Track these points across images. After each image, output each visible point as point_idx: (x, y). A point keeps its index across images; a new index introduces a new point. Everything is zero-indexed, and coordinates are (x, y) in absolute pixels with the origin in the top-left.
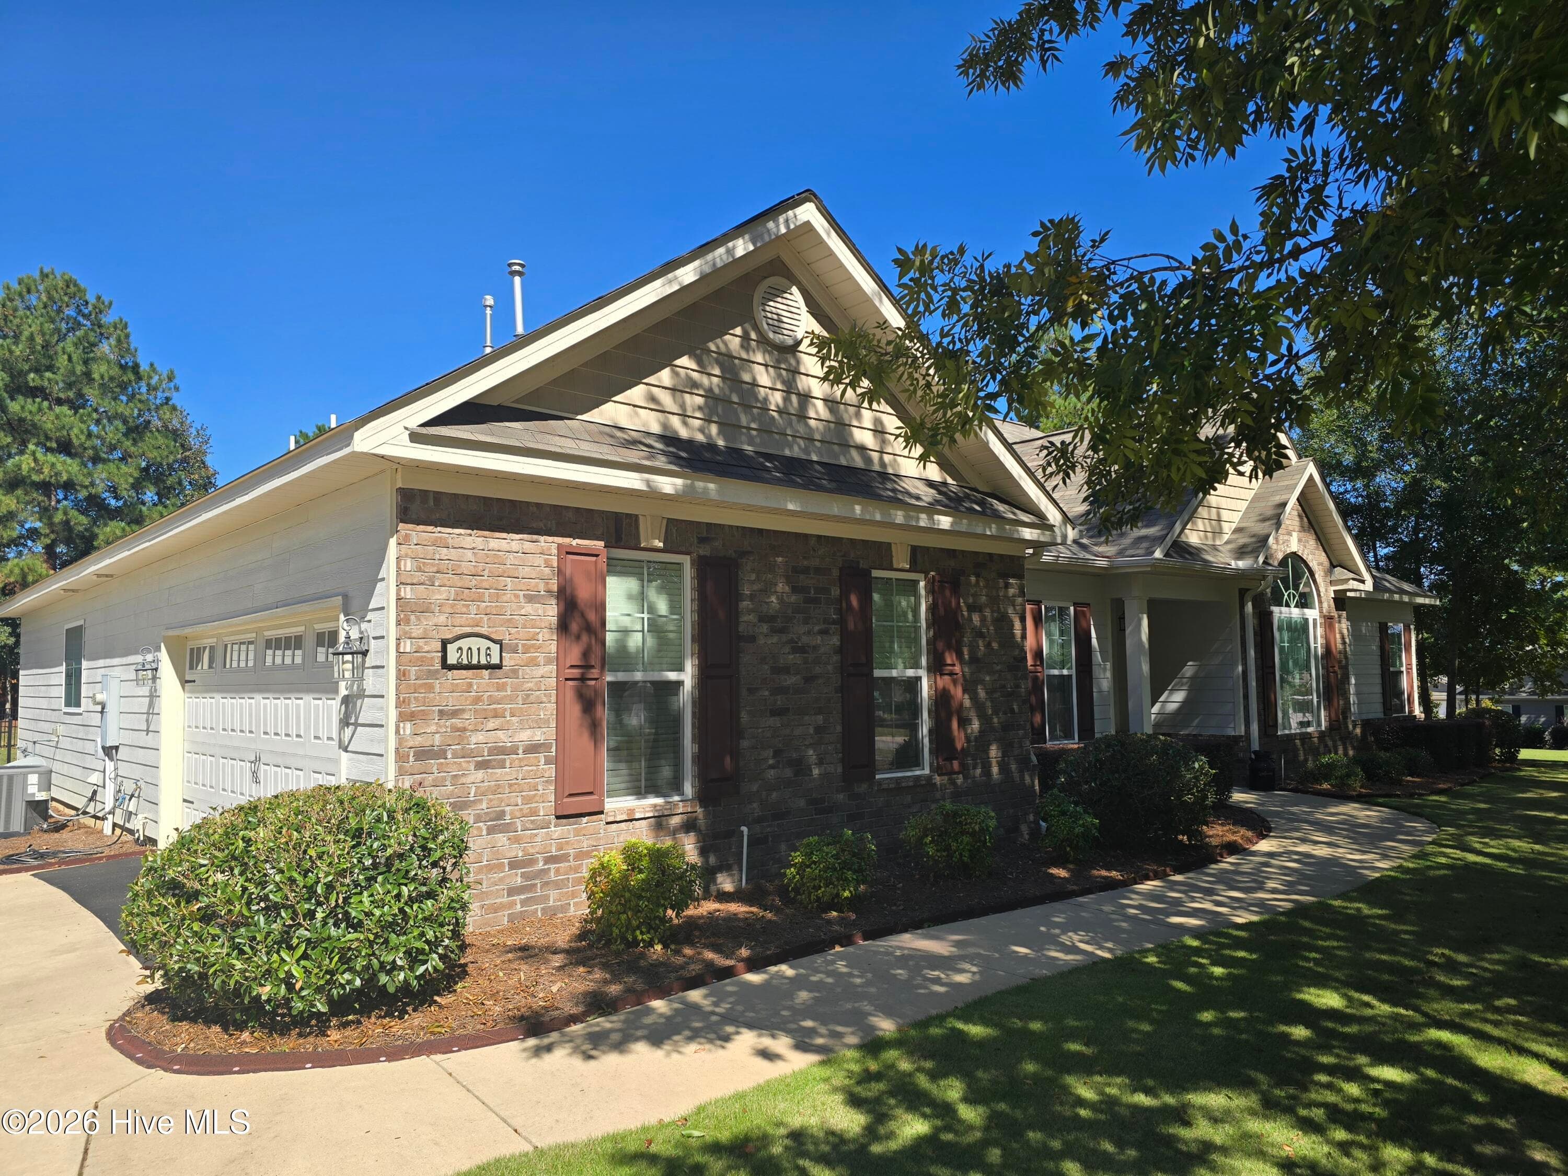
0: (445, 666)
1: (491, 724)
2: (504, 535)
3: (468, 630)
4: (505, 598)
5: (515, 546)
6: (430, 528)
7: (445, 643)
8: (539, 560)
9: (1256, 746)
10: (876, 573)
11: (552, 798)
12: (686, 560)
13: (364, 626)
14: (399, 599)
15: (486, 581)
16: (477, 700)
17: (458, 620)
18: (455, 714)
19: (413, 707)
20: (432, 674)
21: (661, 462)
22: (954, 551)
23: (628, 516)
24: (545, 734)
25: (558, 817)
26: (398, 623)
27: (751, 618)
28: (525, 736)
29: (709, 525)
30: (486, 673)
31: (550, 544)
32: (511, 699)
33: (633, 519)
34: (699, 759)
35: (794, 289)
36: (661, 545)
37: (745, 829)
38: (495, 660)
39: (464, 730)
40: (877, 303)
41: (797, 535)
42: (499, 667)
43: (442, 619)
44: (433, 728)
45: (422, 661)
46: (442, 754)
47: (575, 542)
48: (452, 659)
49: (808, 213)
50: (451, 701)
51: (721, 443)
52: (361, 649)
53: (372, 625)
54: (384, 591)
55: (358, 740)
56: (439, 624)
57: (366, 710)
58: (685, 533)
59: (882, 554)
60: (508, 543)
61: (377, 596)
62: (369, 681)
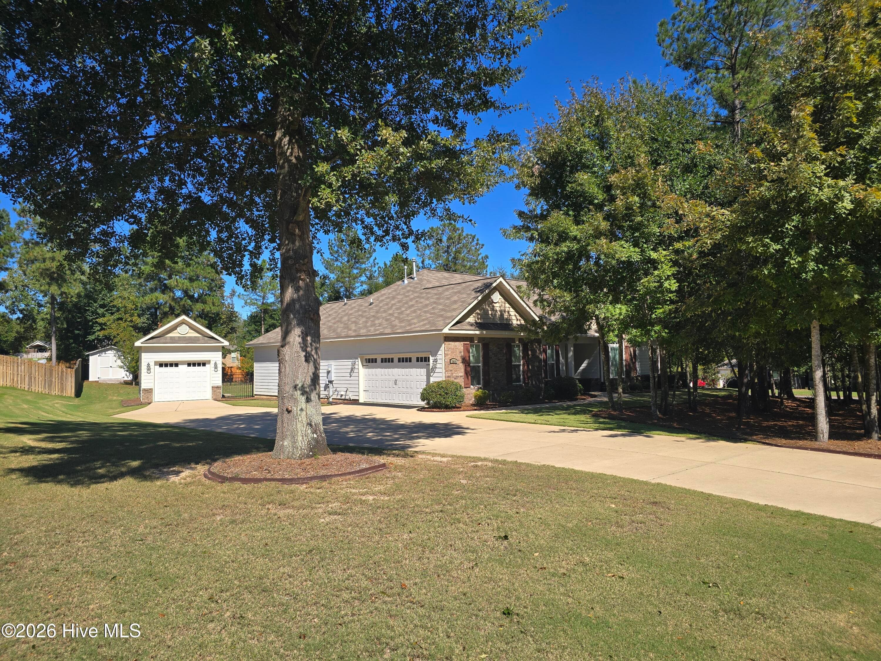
0: (450, 363)
1: (456, 372)
3: (453, 358)
4: (457, 353)
6: (448, 342)
7: (450, 360)
8: (461, 346)
9: (602, 380)
10: (513, 344)
11: (464, 384)
12: (480, 344)
13: (436, 357)
14: (444, 353)
15: (455, 350)
16: (454, 369)
17: (452, 356)
18: (452, 371)
19: (447, 370)
20: (449, 365)
21: (477, 328)
22: (526, 339)
23: (473, 337)
24: (462, 375)
25: (465, 387)
26: (444, 357)
27: (492, 354)
28: (460, 374)
29: (484, 338)
31: (462, 343)
32: (458, 369)
34: (482, 380)
35: (497, 291)
36: (477, 342)
37: (490, 390)
38: (456, 362)
39: (453, 373)
41: (498, 338)
42: (456, 364)
44: (449, 373)
45: (447, 363)
46: (450, 377)
47: (465, 342)
49: (501, 279)
50: (451, 369)
52: (435, 361)
53: (439, 357)
54: (441, 352)
55: (435, 375)
56: (449, 357)
57: (437, 370)
58: (481, 339)
59: (513, 340)
60: (457, 343)
61: (440, 353)
62: (438, 366)
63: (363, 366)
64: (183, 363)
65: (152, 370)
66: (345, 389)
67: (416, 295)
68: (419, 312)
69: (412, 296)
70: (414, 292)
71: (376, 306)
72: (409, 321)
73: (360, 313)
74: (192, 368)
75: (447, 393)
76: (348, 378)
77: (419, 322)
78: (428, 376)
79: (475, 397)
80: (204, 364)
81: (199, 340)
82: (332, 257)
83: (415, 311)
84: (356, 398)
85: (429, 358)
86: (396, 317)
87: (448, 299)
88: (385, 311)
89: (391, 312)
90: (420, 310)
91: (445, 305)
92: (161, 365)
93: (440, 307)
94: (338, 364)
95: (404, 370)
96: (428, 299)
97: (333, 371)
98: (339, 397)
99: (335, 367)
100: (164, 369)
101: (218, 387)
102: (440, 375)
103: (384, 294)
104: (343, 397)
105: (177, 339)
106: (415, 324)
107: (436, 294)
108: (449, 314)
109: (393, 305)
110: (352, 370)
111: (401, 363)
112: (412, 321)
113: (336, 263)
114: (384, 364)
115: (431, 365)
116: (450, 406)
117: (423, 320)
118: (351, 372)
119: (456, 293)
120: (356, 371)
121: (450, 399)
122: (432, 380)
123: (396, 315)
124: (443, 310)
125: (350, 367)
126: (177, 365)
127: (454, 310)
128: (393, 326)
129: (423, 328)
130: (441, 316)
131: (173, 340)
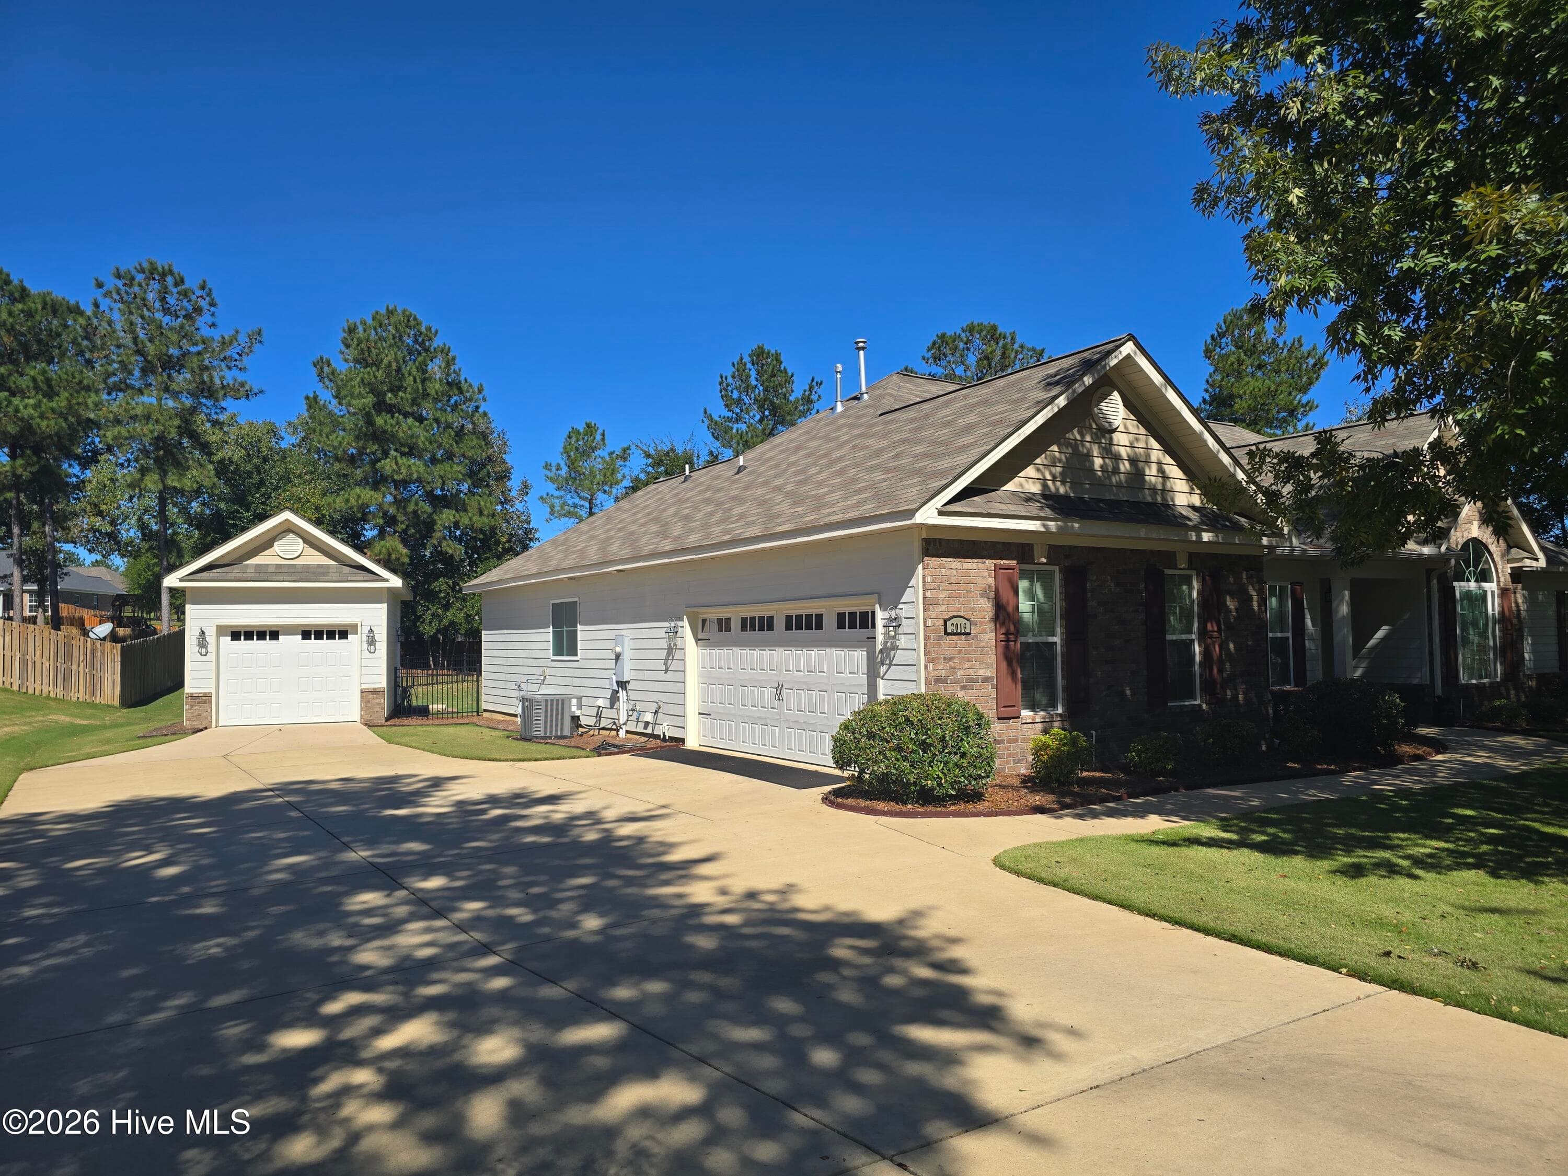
0: (946, 633)
1: (966, 666)
2: (969, 560)
3: (955, 614)
4: (971, 595)
5: (975, 566)
6: (937, 559)
7: (945, 621)
8: (986, 574)
9: (1439, 691)
10: (1167, 572)
11: (995, 707)
12: (1056, 569)
13: (897, 611)
14: (924, 598)
15: (962, 586)
16: (960, 652)
17: (951, 608)
18: (951, 659)
19: (933, 655)
20: (940, 638)
21: (1047, 512)
22: (1216, 554)
23: (1028, 544)
24: (990, 672)
25: (999, 719)
26: (925, 610)
27: (1094, 603)
28: (982, 672)
29: (1070, 547)
30: (963, 637)
31: (990, 563)
32: (975, 652)
33: (1031, 546)
34: (1065, 689)
35: (1116, 393)
36: (1045, 561)
37: (1094, 732)
38: (968, 631)
39: (955, 668)
40: (1163, 390)
41: (1119, 550)
42: (969, 634)
43: (943, 608)
44: (941, 667)
45: (936, 631)
46: (945, 681)
47: (1002, 562)
48: (949, 631)
49: (1129, 348)
50: (948, 652)
51: (1072, 495)
52: (894, 624)
53: (904, 610)
54: (915, 593)
55: (894, 672)
56: (942, 611)
57: (899, 657)
58: (1057, 553)
59: (1169, 558)
60: (972, 565)
61: (908, 596)
62: (903, 642)
63: (697, 640)
64: (290, 630)
65: (212, 648)
66: (654, 707)
67: (856, 432)
68: (853, 472)
69: (845, 438)
70: (852, 426)
71: (750, 473)
72: (818, 498)
73: (708, 494)
74: (313, 642)
75: (925, 747)
76: (661, 676)
77: (845, 498)
78: (873, 676)
79: (1036, 754)
80: (344, 634)
81: (325, 574)
82: (730, 414)
83: (842, 472)
84: (677, 734)
85: (873, 613)
86: (789, 494)
87: (946, 424)
88: (765, 483)
89: (779, 482)
90: (857, 465)
91: (934, 443)
92: (235, 636)
93: (919, 449)
94: (639, 634)
95: (803, 653)
96: (884, 436)
97: (626, 657)
98: (640, 729)
99: (633, 644)
100: (243, 644)
101: (375, 692)
102: (909, 673)
103: (779, 445)
104: (649, 731)
105: (271, 570)
106: (832, 504)
107: (912, 420)
108: (944, 464)
109: (791, 465)
110: (670, 650)
111: (794, 632)
112: (828, 499)
113: (735, 426)
114: (749, 634)
115: (880, 638)
116: (939, 792)
117: (861, 491)
118: (667, 659)
119: (973, 406)
120: (678, 654)
121: (937, 770)
122: (884, 690)
123: (789, 487)
124: (925, 455)
125: (664, 644)
126: (275, 635)
127: (964, 449)
128: (772, 517)
129: (853, 515)
130: (918, 472)
131: (263, 573)
